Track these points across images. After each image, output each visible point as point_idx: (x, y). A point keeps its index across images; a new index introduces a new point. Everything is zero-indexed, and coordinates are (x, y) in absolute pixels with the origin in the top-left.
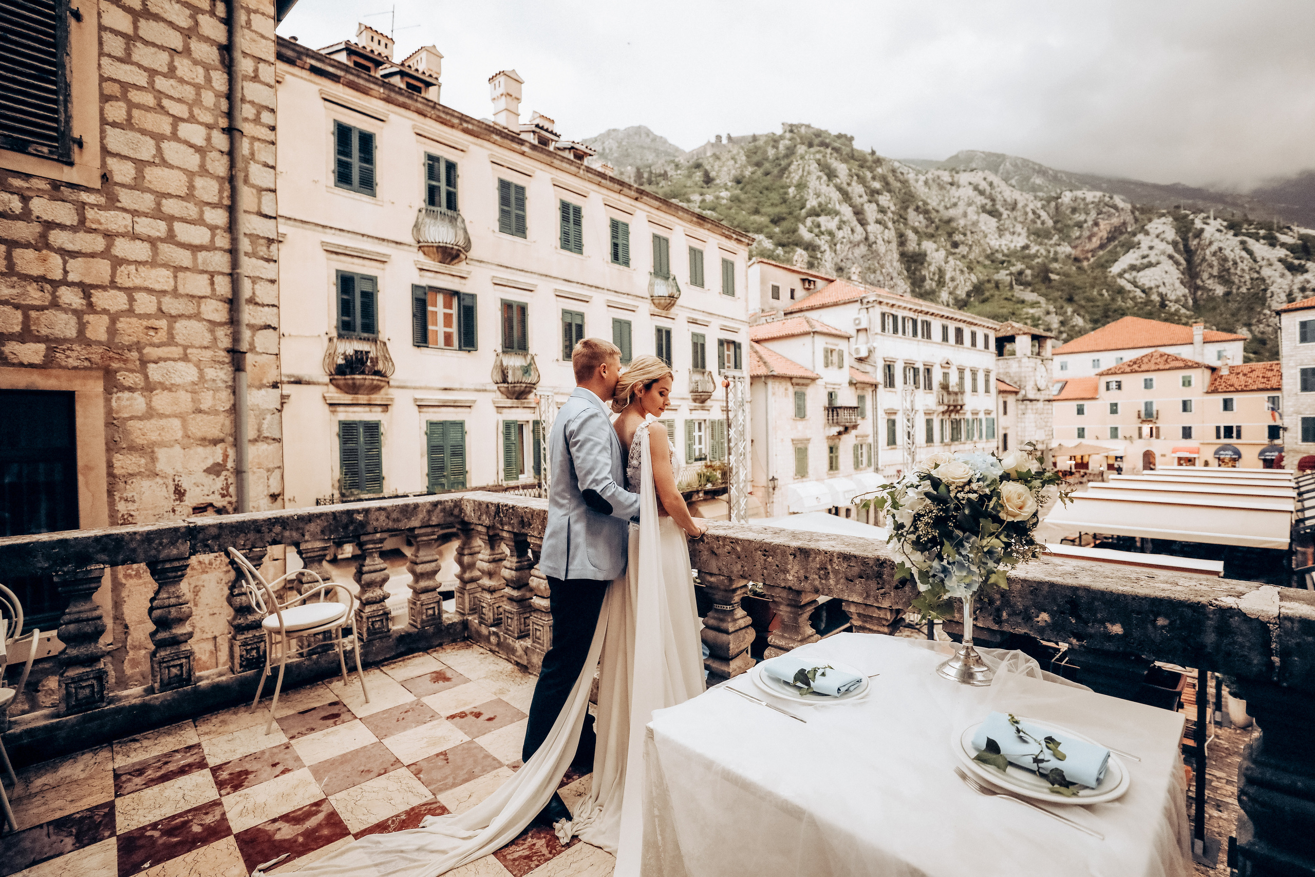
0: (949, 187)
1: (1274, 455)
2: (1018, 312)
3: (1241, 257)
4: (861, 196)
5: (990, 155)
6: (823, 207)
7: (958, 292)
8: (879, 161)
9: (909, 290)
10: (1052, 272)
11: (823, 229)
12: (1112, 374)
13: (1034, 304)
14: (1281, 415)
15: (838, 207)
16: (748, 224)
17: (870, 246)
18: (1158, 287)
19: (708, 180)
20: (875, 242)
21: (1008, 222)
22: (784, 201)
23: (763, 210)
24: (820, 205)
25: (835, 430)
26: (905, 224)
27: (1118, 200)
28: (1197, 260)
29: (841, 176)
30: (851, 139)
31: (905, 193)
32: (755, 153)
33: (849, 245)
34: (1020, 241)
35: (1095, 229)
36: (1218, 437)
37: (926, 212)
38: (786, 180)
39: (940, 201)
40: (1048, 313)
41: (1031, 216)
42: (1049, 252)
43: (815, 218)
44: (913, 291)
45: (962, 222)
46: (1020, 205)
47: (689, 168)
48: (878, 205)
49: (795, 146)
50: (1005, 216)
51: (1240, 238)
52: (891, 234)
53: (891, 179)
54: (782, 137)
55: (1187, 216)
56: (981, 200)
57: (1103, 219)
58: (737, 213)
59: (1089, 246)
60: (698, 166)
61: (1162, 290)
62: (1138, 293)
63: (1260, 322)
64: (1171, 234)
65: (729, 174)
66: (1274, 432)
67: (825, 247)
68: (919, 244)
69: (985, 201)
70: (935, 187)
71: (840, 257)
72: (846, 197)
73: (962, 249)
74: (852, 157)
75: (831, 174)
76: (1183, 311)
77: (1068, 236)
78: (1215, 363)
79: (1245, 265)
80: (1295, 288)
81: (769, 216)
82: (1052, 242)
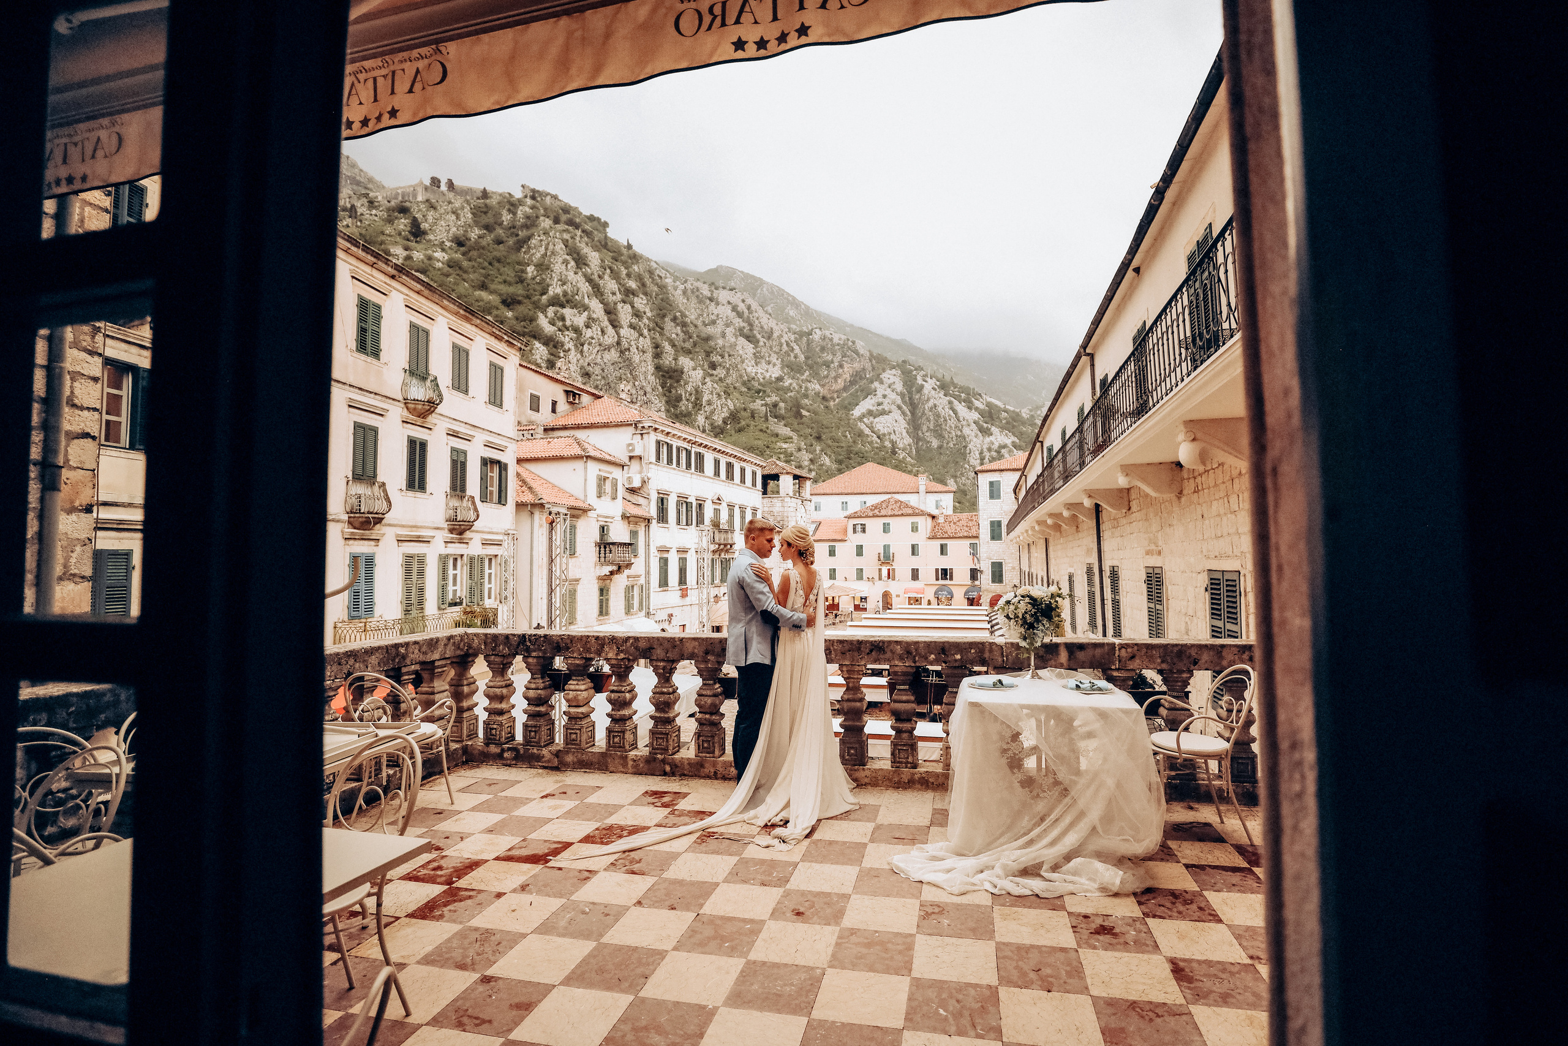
0: (708, 302)
1: (974, 595)
2: (772, 446)
3: (949, 415)
4: (614, 294)
5: (747, 276)
6: (569, 297)
7: (715, 418)
8: (635, 258)
9: (663, 409)
10: (803, 408)
11: (568, 323)
12: (858, 517)
13: (787, 439)
14: (978, 560)
15: (586, 300)
16: (471, 300)
17: (621, 352)
18: (890, 434)
19: (417, 232)
20: (629, 349)
21: (764, 350)
22: (521, 281)
23: (493, 287)
24: (565, 294)
25: (607, 570)
26: (661, 334)
27: (860, 345)
28: (919, 413)
29: (592, 266)
30: (605, 225)
31: (662, 300)
32: (485, 213)
33: (598, 348)
34: (775, 372)
35: (841, 371)
36: (937, 579)
37: (684, 325)
38: (522, 255)
39: (699, 315)
40: (799, 450)
41: (785, 347)
42: (801, 387)
43: (558, 309)
44: (668, 411)
45: (720, 342)
46: (775, 335)
47: (388, 210)
48: (633, 307)
49: (537, 217)
50: (761, 343)
51: (948, 398)
52: (646, 343)
53: (648, 282)
54: (520, 202)
55: (912, 371)
56: (738, 322)
57: (847, 362)
58: (455, 284)
59: (836, 387)
60: (403, 210)
61: (893, 437)
62: (875, 438)
63: (962, 474)
64: (899, 387)
65: (448, 231)
66: (974, 574)
67: (569, 345)
68: (675, 359)
69: (743, 324)
70: (694, 300)
71: (587, 360)
72: (597, 291)
73: (720, 372)
74: (605, 245)
75: (580, 261)
76: (909, 459)
77: (817, 374)
78: (935, 512)
79: (952, 423)
80: (985, 447)
81: (500, 295)
82: (804, 377)
